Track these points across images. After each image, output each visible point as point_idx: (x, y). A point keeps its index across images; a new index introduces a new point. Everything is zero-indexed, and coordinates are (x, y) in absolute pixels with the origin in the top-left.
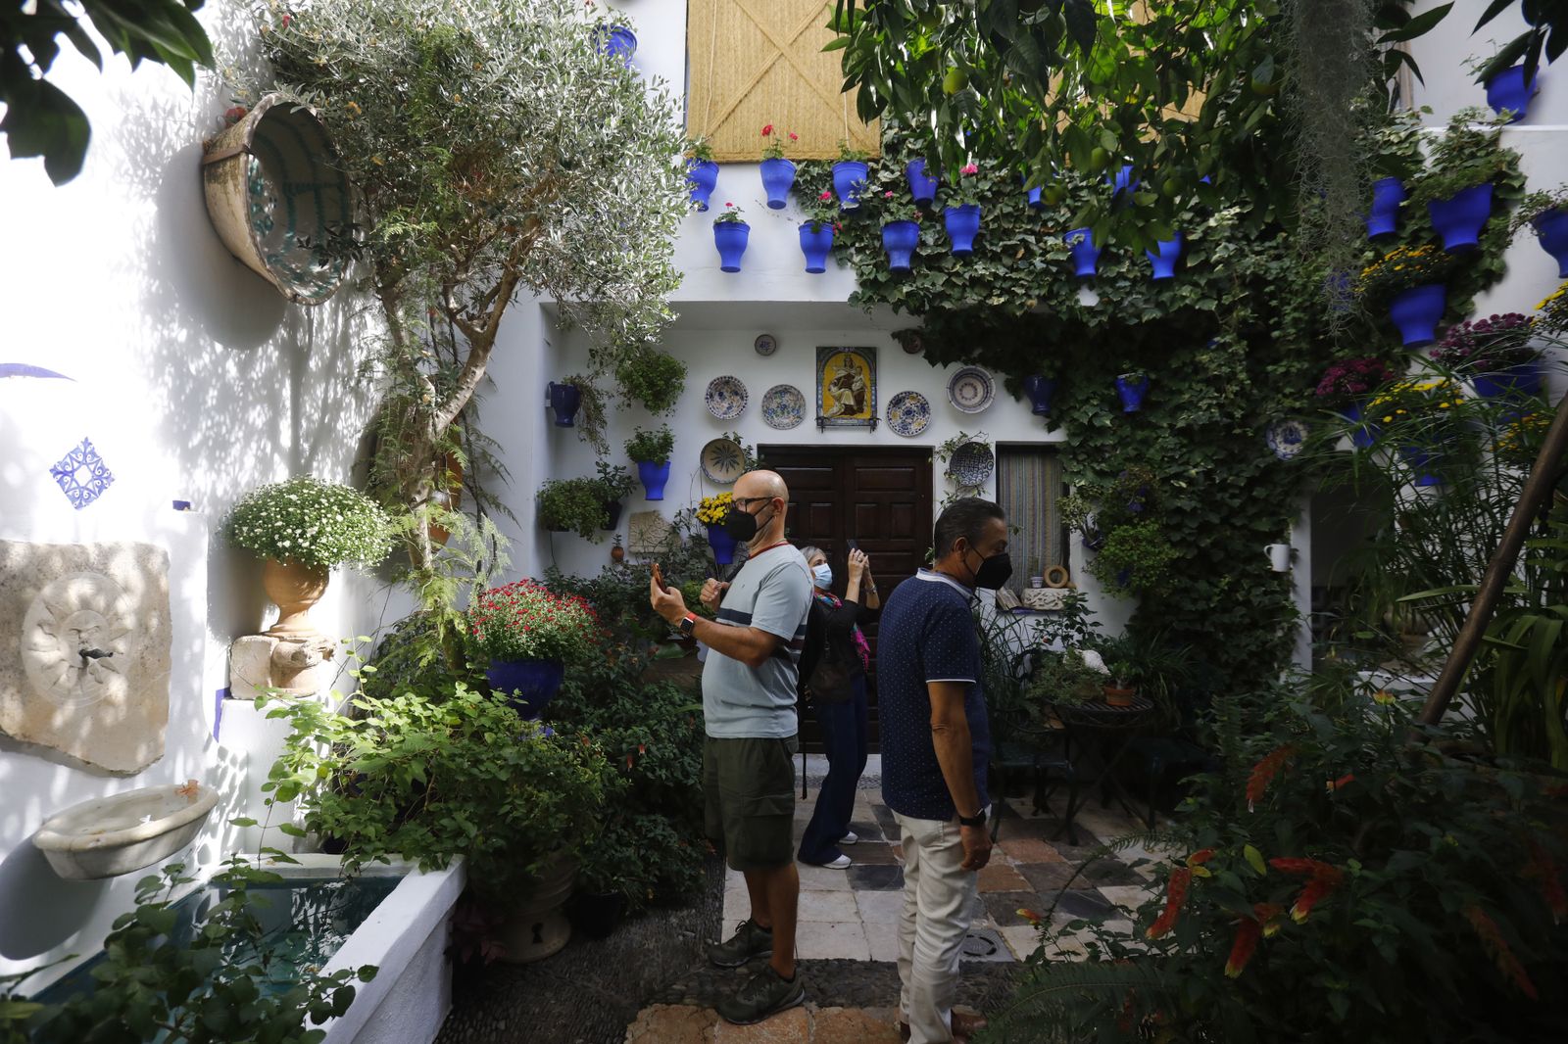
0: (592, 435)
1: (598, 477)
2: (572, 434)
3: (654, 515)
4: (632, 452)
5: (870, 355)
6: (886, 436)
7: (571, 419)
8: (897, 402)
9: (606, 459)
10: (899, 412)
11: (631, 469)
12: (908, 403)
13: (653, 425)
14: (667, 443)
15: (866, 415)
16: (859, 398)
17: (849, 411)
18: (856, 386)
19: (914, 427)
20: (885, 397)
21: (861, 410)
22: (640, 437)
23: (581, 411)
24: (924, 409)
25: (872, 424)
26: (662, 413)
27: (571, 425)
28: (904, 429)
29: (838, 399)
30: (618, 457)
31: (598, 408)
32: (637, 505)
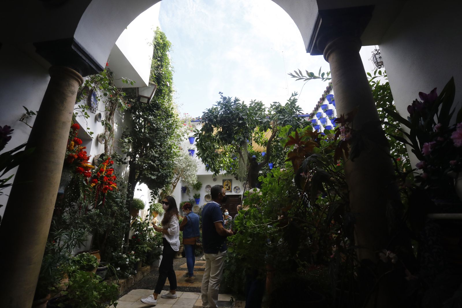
0: (188, 194)
1: (189, 201)
2: (185, 194)
3: (197, 207)
4: (194, 197)
5: (231, 181)
6: (233, 193)
7: (185, 192)
8: (235, 188)
9: (190, 198)
10: (236, 189)
11: (194, 199)
12: (237, 188)
13: (197, 193)
14: (199, 196)
15: (230, 190)
16: (229, 187)
17: (228, 189)
18: (229, 186)
19: (238, 192)
20: (233, 187)
21: (230, 189)
22: (195, 194)
23: (187, 191)
24: (239, 189)
25: (231, 191)
26: (199, 191)
27: (185, 193)
28: (236, 192)
29: (226, 188)
30: (192, 198)
31: (189, 190)
32: (195, 205)
